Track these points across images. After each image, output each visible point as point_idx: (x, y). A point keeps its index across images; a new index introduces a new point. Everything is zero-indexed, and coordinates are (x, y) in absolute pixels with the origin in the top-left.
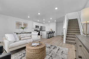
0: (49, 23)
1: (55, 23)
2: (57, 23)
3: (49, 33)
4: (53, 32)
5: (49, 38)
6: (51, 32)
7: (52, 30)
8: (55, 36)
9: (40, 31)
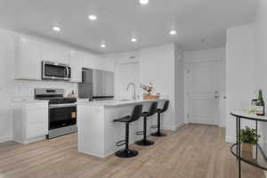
0: (136, 49)
1: (173, 46)
2: (182, 48)
3: (129, 112)
4: (160, 106)
5: (126, 153)
6: (145, 109)
7: (153, 93)
8: (173, 128)
9: (74, 100)
